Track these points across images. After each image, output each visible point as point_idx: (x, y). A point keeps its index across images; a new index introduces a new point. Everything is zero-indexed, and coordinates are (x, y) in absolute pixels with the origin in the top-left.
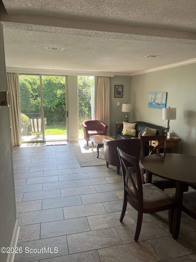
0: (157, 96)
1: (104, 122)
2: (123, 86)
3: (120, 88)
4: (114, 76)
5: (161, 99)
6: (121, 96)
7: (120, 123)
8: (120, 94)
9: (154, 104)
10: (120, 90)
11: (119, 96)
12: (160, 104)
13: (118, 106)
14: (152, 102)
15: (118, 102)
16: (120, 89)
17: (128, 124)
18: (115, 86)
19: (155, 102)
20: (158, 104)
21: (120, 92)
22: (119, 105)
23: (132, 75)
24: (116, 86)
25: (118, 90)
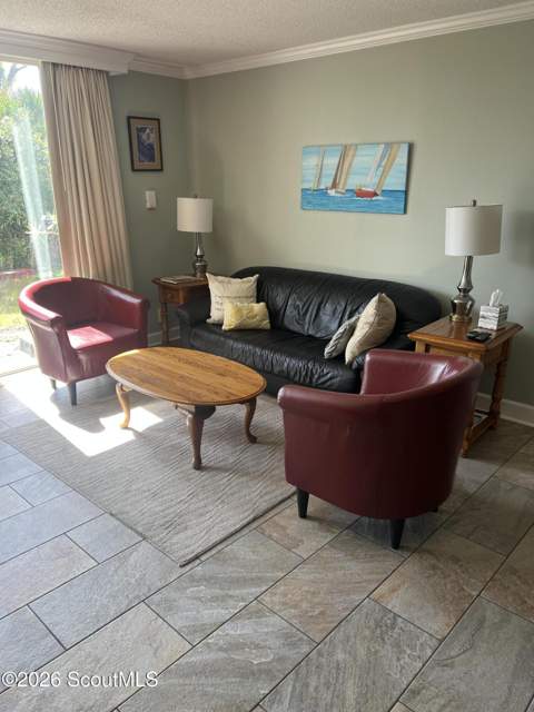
0: (352, 160)
1: (118, 285)
2: (158, 120)
3: (148, 131)
4: (125, 71)
5: (379, 173)
6: (156, 165)
7: (183, 282)
8: (152, 159)
9: (339, 195)
10: (151, 141)
11: (147, 164)
12: (375, 194)
13: (150, 209)
14: (322, 187)
15: (147, 193)
16: (150, 137)
17: (229, 282)
18: (129, 118)
19: (341, 186)
20: (361, 194)
21: (151, 146)
22: (154, 205)
23: (189, 74)
24: (132, 120)
25: (144, 137)
